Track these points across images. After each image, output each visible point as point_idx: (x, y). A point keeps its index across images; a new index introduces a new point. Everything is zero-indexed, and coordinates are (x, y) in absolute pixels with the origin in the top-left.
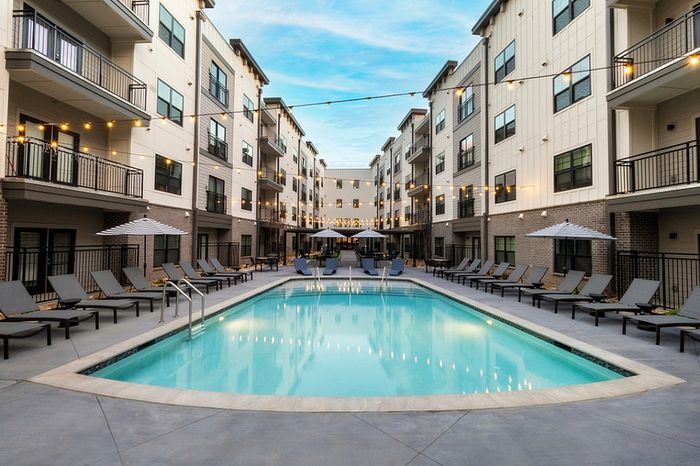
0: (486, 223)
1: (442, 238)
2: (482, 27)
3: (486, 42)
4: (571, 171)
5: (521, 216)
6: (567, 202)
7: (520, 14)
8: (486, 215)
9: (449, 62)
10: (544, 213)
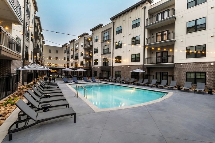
0: (113, 68)
1: (97, 71)
2: (113, 19)
3: (114, 23)
4: (136, 58)
5: (123, 67)
6: (136, 64)
7: (124, 21)
8: (113, 66)
9: (101, 24)
10: (129, 66)
